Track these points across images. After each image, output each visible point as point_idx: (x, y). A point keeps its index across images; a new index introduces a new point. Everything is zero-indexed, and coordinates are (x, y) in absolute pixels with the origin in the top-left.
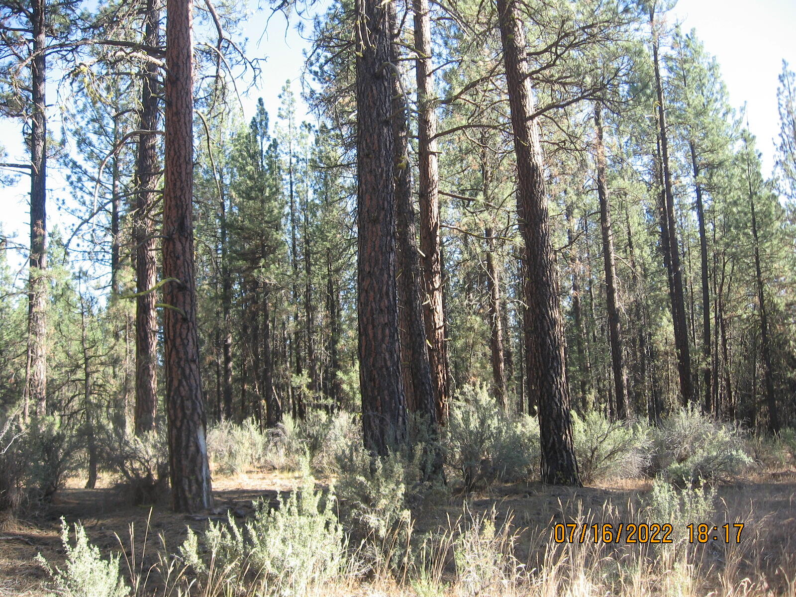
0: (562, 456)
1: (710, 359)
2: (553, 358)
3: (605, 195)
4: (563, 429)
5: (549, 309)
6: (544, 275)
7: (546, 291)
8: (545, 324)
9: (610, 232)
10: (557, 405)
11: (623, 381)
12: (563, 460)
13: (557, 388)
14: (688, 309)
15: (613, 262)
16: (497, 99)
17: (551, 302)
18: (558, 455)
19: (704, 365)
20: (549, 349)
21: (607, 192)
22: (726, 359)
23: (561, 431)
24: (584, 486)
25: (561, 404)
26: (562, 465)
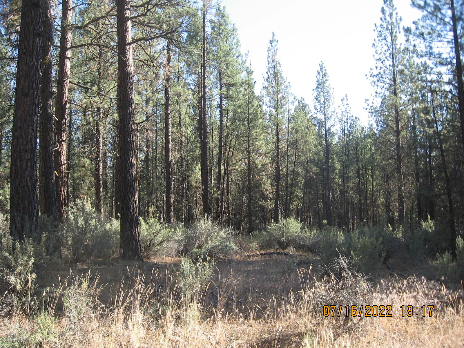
0: (132, 243)
1: (219, 192)
2: (131, 186)
3: (168, 95)
4: (134, 228)
5: (130, 157)
6: (129, 137)
7: (130, 147)
8: (127, 166)
9: (170, 116)
10: (131, 213)
11: (171, 202)
12: (133, 246)
13: (132, 204)
14: (210, 163)
15: (170, 134)
16: (110, 30)
17: (132, 153)
18: (130, 243)
19: (216, 195)
20: (129, 180)
21: (170, 93)
22: (228, 192)
23: (132, 229)
24: (144, 261)
25: (134, 213)
26: (132, 248)
